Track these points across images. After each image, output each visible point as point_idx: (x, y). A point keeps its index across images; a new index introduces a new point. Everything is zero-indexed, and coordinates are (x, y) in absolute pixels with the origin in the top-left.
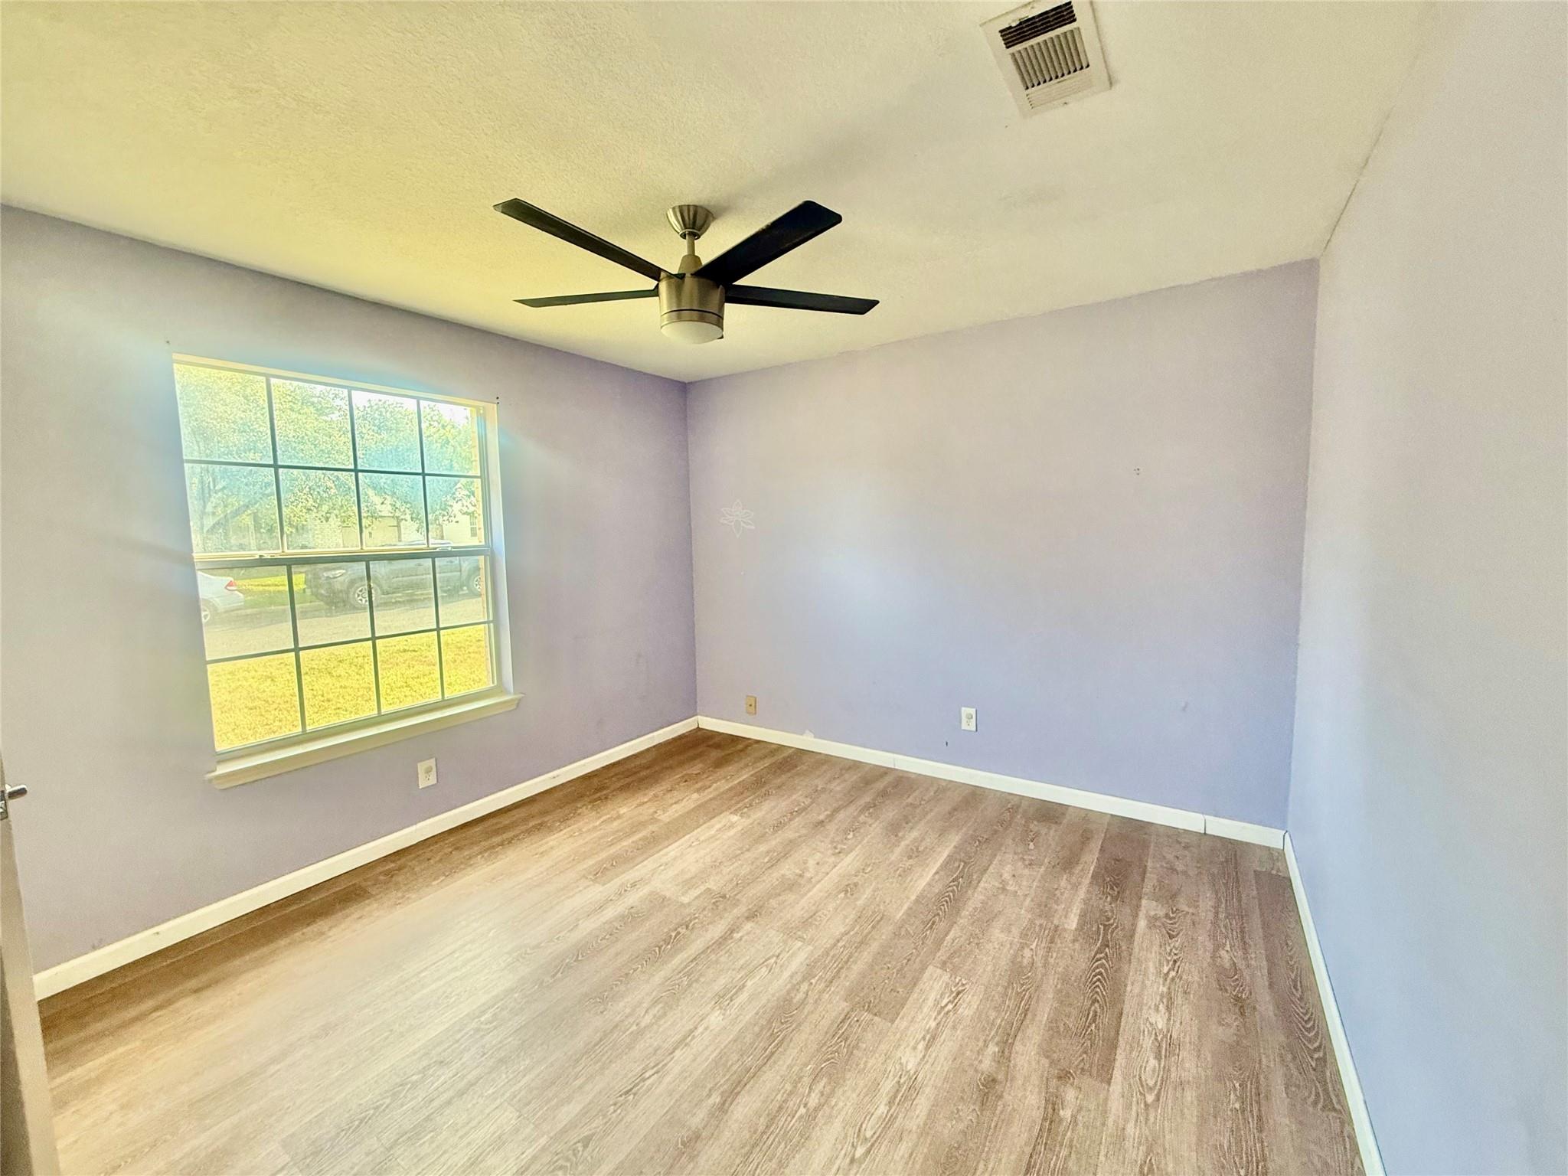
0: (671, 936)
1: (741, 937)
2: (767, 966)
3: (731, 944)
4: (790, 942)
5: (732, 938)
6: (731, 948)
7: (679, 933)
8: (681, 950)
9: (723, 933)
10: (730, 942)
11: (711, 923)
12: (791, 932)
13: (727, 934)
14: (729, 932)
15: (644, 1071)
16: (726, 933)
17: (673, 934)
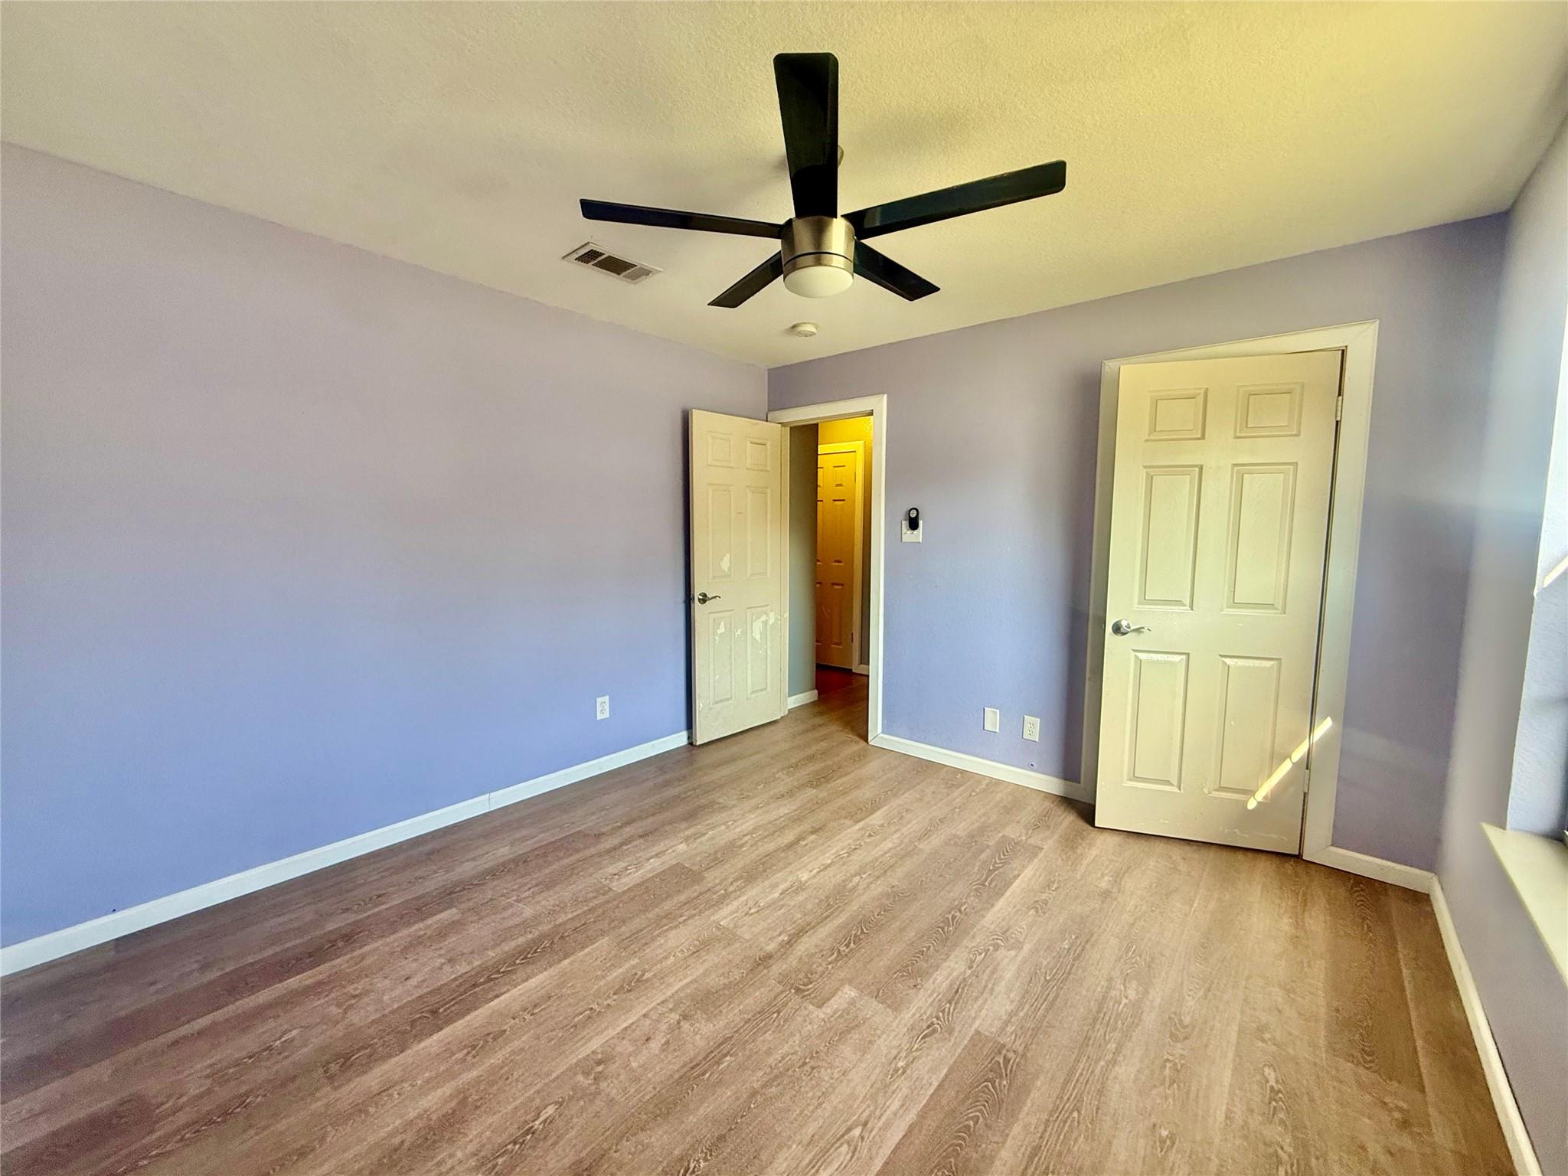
0: (854, 944)
1: (780, 935)
2: (759, 906)
3: (791, 929)
4: (731, 926)
5: (789, 935)
6: (790, 926)
7: (847, 946)
8: (840, 927)
9: (799, 941)
10: (792, 932)
11: (813, 955)
12: (728, 937)
13: (795, 939)
14: (792, 941)
15: (848, 857)
16: (796, 942)
17: (852, 945)
